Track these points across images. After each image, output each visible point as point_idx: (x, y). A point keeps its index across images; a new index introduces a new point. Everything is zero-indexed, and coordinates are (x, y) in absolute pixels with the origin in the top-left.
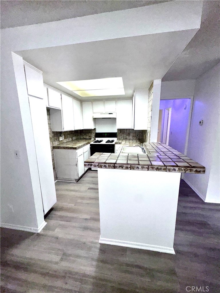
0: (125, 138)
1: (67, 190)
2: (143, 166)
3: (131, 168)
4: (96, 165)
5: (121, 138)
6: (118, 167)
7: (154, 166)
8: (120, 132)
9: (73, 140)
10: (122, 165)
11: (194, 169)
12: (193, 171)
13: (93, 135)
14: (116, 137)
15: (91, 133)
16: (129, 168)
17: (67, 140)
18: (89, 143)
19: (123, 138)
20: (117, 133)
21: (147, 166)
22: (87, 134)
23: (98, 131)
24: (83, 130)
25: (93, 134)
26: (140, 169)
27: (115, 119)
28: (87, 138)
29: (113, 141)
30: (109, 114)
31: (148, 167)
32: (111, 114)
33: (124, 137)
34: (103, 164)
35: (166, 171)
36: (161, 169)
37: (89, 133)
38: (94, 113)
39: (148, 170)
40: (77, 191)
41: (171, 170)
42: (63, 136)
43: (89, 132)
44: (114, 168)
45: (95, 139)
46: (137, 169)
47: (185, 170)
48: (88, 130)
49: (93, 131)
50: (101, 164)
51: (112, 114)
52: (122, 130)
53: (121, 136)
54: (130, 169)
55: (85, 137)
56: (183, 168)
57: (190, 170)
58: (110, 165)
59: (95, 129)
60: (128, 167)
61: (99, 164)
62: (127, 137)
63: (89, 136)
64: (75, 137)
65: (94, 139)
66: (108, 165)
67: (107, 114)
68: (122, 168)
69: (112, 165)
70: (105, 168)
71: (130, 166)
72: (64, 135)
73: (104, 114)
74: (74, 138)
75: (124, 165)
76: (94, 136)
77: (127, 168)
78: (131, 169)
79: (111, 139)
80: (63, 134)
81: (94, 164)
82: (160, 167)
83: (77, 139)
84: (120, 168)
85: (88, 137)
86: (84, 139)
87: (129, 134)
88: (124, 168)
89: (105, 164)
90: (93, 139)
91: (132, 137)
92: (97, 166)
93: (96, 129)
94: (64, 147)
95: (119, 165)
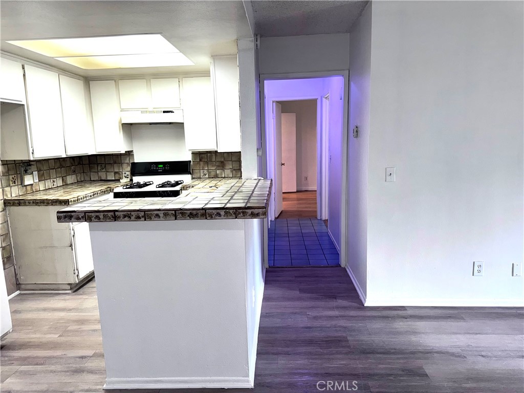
0: (213, 174)
1: (45, 310)
2: (166, 212)
3: (145, 217)
4: (80, 217)
5: (202, 175)
6: (121, 218)
7: (185, 211)
8: (200, 160)
9: (67, 185)
10: (129, 213)
11: (249, 211)
12: (248, 215)
13: (127, 170)
14: (189, 173)
15: (121, 164)
16: (143, 217)
17: (49, 184)
18: (111, 190)
19: (207, 176)
20: (190, 161)
21: (173, 212)
22: (108, 166)
23: (138, 158)
24: (98, 157)
25: (125, 166)
26: (161, 218)
27: (180, 125)
28: (108, 179)
29: (177, 183)
30: (164, 112)
31: (175, 212)
32: (170, 113)
33: (209, 173)
34: (93, 214)
35: (206, 219)
36: (197, 214)
37: (115, 165)
38: (122, 110)
39: (176, 219)
40: (70, 310)
41: (213, 216)
42: (35, 173)
43: (115, 163)
44: (115, 220)
45: (131, 180)
46: (156, 219)
47: (235, 213)
48: (112, 155)
49: (126, 160)
50: (90, 214)
51: (172, 112)
52: (203, 155)
53: (202, 171)
54: (143, 219)
55: (103, 175)
56: (231, 211)
57: (243, 213)
58: (106, 214)
59: (129, 154)
60: (140, 215)
61: (85, 214)
62: (218, 172)
63: (116, 173)
64: (74, 177)
65: (129, 180)
66: (102, 214)
67: (157, 112)
68: (130, 217)
69: (110, 214)
70: (97, 220)
71: (142, 214)
72: (39, 171)
73: (150, 112)
74: (70, 179)
75: (132, 213)
76: (129, 173)
77: (138, 218)
78: (145, 220)
79: (173, 178)
80: (34, 168)
81: (77, 214)
82: (194, 212)
83: (81, 181)
84: (126, 219)
85: (113, 174)
86: (101, 180)
87: (222, 166)
88: (133, 218)
89: (97, 214)
90: (124, 181)
91: (232, 172)
92: (82, 217)
93: (135, 153)
94: (36, 200)
95: (122, 213)
